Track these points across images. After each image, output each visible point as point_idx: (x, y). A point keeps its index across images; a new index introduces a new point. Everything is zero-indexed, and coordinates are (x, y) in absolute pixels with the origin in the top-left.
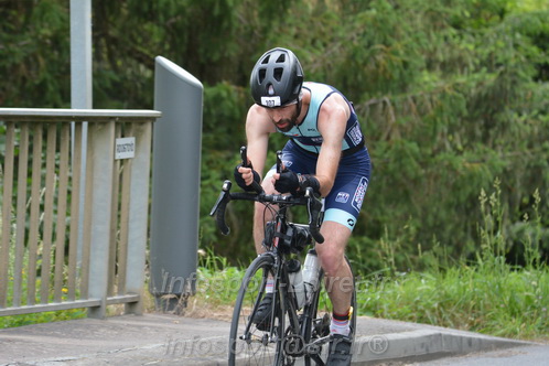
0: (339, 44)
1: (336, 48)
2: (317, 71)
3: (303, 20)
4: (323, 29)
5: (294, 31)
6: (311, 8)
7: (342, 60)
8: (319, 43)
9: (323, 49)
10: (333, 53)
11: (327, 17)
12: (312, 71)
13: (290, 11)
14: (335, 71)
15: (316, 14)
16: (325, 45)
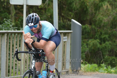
0: (111, 16)
1: (110, 17)
2: (106, 22)
3: (103, 11)
4: (108, 12)
5: (102, 13)
6: (105, 8)
7: (112, 19)
8: (107, 16)
9: (108, 17)
10: (110, 18)
11: (109, 10)
12: (105, 22)
13: (101, 9)
14: (110, 22)
15: (106, 9)
16: (108, 16)
